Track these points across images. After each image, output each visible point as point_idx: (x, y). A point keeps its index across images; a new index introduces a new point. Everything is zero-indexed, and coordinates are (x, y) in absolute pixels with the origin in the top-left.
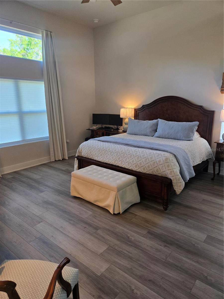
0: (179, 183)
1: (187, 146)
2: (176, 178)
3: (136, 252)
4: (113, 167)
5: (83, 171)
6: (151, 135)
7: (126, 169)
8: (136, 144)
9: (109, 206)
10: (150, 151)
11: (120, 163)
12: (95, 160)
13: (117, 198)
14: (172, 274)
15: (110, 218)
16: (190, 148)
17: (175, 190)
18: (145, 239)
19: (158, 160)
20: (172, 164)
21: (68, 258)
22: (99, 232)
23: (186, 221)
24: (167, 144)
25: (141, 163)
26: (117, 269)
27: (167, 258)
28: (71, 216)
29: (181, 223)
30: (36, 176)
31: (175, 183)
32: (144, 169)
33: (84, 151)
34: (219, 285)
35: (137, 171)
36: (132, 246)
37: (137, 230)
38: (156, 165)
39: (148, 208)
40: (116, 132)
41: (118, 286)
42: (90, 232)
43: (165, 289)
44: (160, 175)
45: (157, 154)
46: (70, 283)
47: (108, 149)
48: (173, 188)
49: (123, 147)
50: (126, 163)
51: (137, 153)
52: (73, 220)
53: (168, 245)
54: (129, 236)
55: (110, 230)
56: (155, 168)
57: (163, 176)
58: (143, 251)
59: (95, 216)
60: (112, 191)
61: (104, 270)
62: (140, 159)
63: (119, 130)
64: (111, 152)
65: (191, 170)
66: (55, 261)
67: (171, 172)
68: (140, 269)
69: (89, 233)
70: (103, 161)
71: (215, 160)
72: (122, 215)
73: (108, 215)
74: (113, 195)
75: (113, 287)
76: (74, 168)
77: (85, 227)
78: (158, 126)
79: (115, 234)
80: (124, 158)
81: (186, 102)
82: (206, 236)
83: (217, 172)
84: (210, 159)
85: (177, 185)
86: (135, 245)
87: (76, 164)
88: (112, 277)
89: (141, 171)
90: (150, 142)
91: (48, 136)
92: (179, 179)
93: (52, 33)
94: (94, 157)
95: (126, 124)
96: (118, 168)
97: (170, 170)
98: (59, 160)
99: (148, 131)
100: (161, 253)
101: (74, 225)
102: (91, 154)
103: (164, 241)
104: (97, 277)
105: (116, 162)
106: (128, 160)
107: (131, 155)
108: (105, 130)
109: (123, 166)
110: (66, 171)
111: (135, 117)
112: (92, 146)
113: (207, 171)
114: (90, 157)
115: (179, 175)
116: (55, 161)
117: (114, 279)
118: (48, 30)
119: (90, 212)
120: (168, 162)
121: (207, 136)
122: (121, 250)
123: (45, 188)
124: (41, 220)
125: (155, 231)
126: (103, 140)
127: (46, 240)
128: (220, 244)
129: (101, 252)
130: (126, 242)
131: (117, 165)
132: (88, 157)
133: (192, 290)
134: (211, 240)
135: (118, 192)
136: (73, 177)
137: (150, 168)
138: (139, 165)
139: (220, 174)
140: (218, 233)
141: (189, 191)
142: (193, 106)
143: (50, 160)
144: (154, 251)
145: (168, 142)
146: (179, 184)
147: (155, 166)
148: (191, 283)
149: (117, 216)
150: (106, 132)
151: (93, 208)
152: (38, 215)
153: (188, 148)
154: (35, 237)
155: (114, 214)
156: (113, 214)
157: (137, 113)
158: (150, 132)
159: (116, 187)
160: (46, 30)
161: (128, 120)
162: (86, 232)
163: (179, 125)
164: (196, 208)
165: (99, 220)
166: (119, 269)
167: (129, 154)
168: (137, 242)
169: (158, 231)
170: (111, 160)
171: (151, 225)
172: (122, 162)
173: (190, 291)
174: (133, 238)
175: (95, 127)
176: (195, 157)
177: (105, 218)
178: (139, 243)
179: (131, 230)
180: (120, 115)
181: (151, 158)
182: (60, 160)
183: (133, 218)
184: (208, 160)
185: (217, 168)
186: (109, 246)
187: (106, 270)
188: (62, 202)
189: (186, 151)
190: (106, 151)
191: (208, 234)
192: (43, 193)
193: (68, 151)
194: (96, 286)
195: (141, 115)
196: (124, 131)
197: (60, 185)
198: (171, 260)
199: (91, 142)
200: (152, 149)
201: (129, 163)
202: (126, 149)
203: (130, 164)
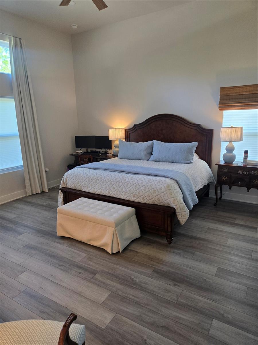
0: (183, 212)
1: (187, 169)
2: (180, 207)
3: (144, 296)
4: (107, 198)
5: (72, 206)
6: (146, 159)
7: (123, 199)
8: (131, 170)
9: (106, 244)
10: (149, 178)
11: (115, 193)
12: (84, 192)
13: (115, 235)
14: (186, 317)
15: (108, 259)
16: (191, 173)
17: (179, 220)
18: (151, 279)
19: (158, 188)
20: (175, 191)
21: (74, 314)
22: (98, 276)
23: (193, 254)
24: (166, 168)
25: (140, 192)
26: (124, 318)
27: (178, 298)
28: (61, 261)
29: (189, 257)
30: (10, 215)
31: (179, 213)
32: (143, 198)
33: (70, 181)
34: (237, 322)
35: (135, 201)
36: (138, 289)
37: (141, 270)
38: (157, 193)
39: (150, 243)
40: (105, 157)
41: (127, 337)
42: (87, 278)
43: (180, 335)
44: (161, 204)
45: (156, 180)
46: (77, 342)
47: (99, 178)
48: (177, 218)
49: (117, 174)
50: (122, 193)
51: (134, 180)
52: (64, 266)
53: (177, 284)
54: (133, 278)
55: (109, 274)
56: (155, 196)
57: (165, 205)
58: (151, 293)
59: (91, 258)
60: (109, 227)
61: (109, 322)
62: (138, 187)
63: (109, 154)
64: (104, 181)
65: (194, 196)
66: (48, 318)
67: (174, 200)
68: (150, 315)
69: (85, 279)
70: (94, 192)
71: (217, 183)
72: (122, 254)
73: (105, 255)
74: (110, 231)
75: (122, 340)
76: (58, 203)
77: (80, 273)
78: (153, 148)
79: (116, 277)
80: (120, 187)
81: (182, 120)
82: (217, 269)
83: (219, 197)
84: (212, 182)
85: (181, 215)
86: (141, 288)
87: (61, 198)
88: (119, 329)
89: (140, 201)
90: (146, 166)
91: (23, 164)
92: (183, 208)
93: (21, 40)
94: (82, 187)
95: (116, 147)
96: (113, 200)
97: (173, 198)
98: (36, 193)
99: (143, 154)
100: (171, 293)
101: (65, 271)
102: (79, 184)
103: (172, 280)
104: (102, 330)
105: (111, 192)
106: (124, 189)
107: (128, 183)
108: (92, 155)
109: (119, 197)
110: (47, 207)
111: (125, 138)
112: (80, 175)
113: (208, 196)
114: (78, 188)
115: (183, 203)
116: (32, 194)
117: (122, 330)
118: (17, 37)
119: (84, 254)
120: (170, 190)
121: (207, 157)
122: (126, 295)
123: (24, 229)
124: (24, 269)
125: (161, 269)
126: (92, 167)
127: (34, 292)
128: (232, 276)
129: (103, 300)
130: (131, 285)
131: (111, 196)
132: (75, 188)
133: (209, 332)
134: (222, 272)
135: (116, 227)
136: (59, 213)
137: (150, 198)
138: (137, 194)
139: (223, 198)
140: (229, 264)
141: (193, 219)
142: (190, 124)
143: (27, 194)
144: (162, 292)
145: (166, 166)
146: (183, 214)
147: (156, 195)
148: (208, 324)
149: (116, 256)
150: (93, 158)
151: (87, 248)
152: (20, 263)
153: (189, 172)
154: (19, 290)
155: (113, 253)
156: (111, 254)
157: (128, 134)
158: (145, 155)
159: (114, 222)
160: (14, 36)
161: (118, 142)
162: (81, 278)
163: (177, 146)
164: (202, 238)
165: (95, 263)
166: (126, 318)
167: (125, 182)
168: (143, 284)
169: (165, 268)
170: (104, 190)
171: (155, 262)
172: (117, 192)
173: (208, 332)
174: (138, 280)
175: (79, 152)
176: (197, 182)
177: (103, 259)
178: (144, 285)
179: (134, 271)
180: (108, 137)
181: (151, 185)
182: (38, 193)
183: (134, 257)
184: (209, 184)
185: (219, 192)
186: (111, 292)
187: (111, 320)
188: (47, 245)
189: (187, 176)
190: (98, 180)
191: (219, 266)
192: (22, 235)
193: (48, 181)
194: (102, 342)
195: (132, 136)
196: (115, 156)
197: (43, 224)
198: (183, 300)
199: (77, 170)
200: (150, 175)
201: (125, 193)
202: (121, 177)
203: (127, 194)
